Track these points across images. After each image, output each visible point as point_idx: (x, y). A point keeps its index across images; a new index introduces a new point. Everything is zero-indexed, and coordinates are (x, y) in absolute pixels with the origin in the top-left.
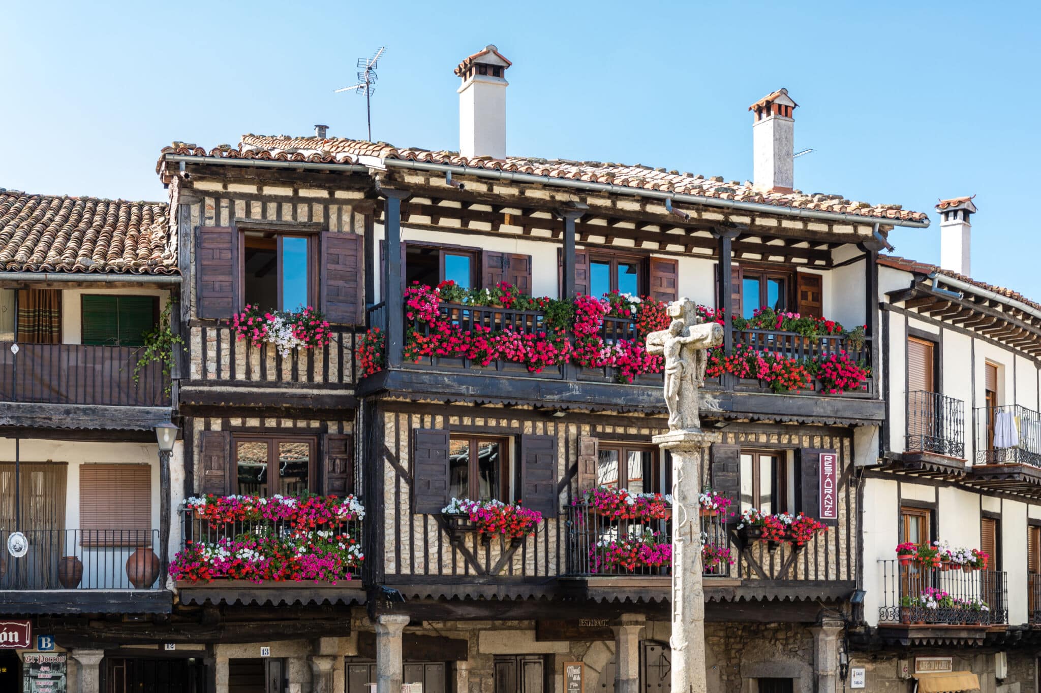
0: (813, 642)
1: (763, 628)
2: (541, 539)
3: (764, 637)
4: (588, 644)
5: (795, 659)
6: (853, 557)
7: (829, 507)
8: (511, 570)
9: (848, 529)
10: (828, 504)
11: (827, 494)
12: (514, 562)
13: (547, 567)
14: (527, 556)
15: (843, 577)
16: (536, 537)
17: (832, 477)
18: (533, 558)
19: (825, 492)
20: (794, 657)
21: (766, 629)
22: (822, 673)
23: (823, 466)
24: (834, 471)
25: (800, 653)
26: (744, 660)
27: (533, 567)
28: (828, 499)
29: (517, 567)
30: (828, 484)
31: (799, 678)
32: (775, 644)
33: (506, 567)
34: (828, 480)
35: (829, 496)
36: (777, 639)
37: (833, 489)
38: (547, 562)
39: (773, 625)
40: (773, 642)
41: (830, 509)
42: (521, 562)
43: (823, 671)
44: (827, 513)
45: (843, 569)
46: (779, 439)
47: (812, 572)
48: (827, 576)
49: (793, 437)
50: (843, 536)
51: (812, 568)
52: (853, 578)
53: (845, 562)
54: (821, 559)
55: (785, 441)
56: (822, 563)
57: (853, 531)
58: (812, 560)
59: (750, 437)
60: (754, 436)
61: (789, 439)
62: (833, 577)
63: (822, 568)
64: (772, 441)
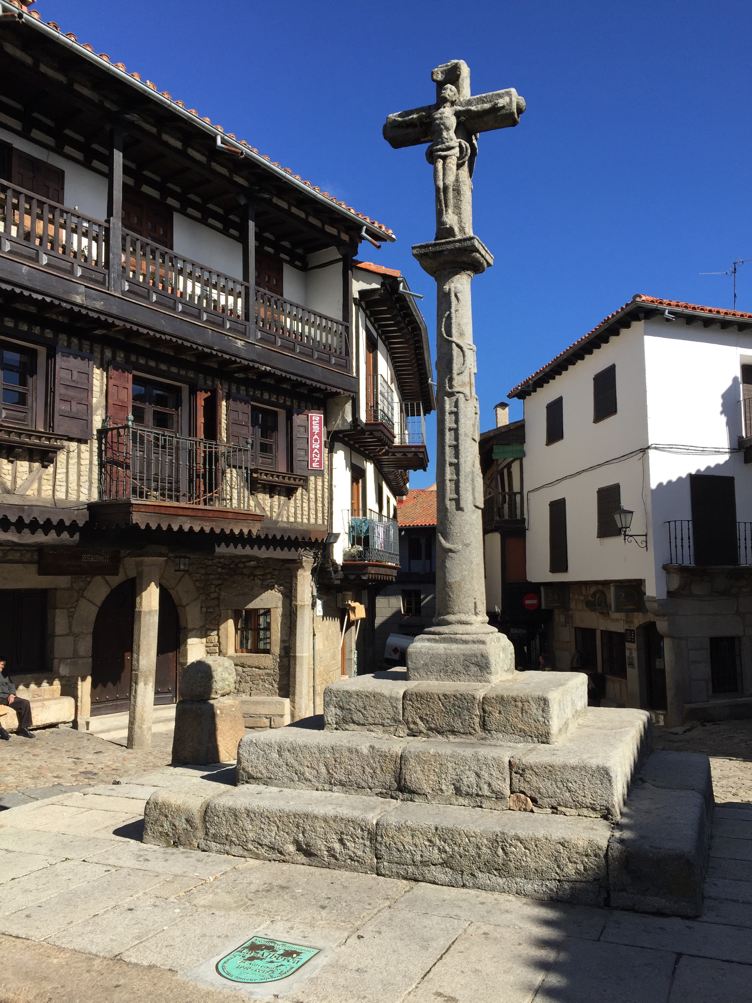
0: (292, 577)
1: (241, 565)
2: (73, 461)
3: (242, 574)
4: (89, 579)
5: (273, 592)
6: (326, 505)
7: (317, 459)
8: (39, 490)
9: (323, 482)
10: (315, 457)
11: (315, 448)
12: (44, 482)
13: (78, 491)
14: (58, 477)
15: (320, 521)
16: (68, 457)
17: (319, 434)
18: (64, 479)
19: (313, 447)
20: (272, 590)
21: (245, 567)
22: (300, 603)
23: (312, 425)
24: (320, 430)
25: (276, 586)
26: (223, 593)
27: (64, 489)
28: (316, 453)
29: (47, 488)
30: (316, 440)
31: (277, 607)
32: (253, 579)
33: (35, 486)
34: (316, 437)
36: (255, 576)
37: (320, 444)
38: (79, 486)
39: (252, 563)
40: (251, 578)
41: (318, 462)
42: (51, 483)
43: (301, 601)
44: (314, 465)
45: (320, 515)
46: (277, 398)
47: (299, 516)
48: (309, 520)
49: (287, 399)
50: (319, 488)
51: (299, 512)
52: (326, 523)
53: (321, 509)
54: (305, 505)
55: (282, 401)
56: (306, 509)
57: (326, 484)
58: (299, 505)
59: (257, 392)
60: (259, 392)
61: (285, 400)
62: (312, 521)
63: (306, 513)
64: (273, 399)
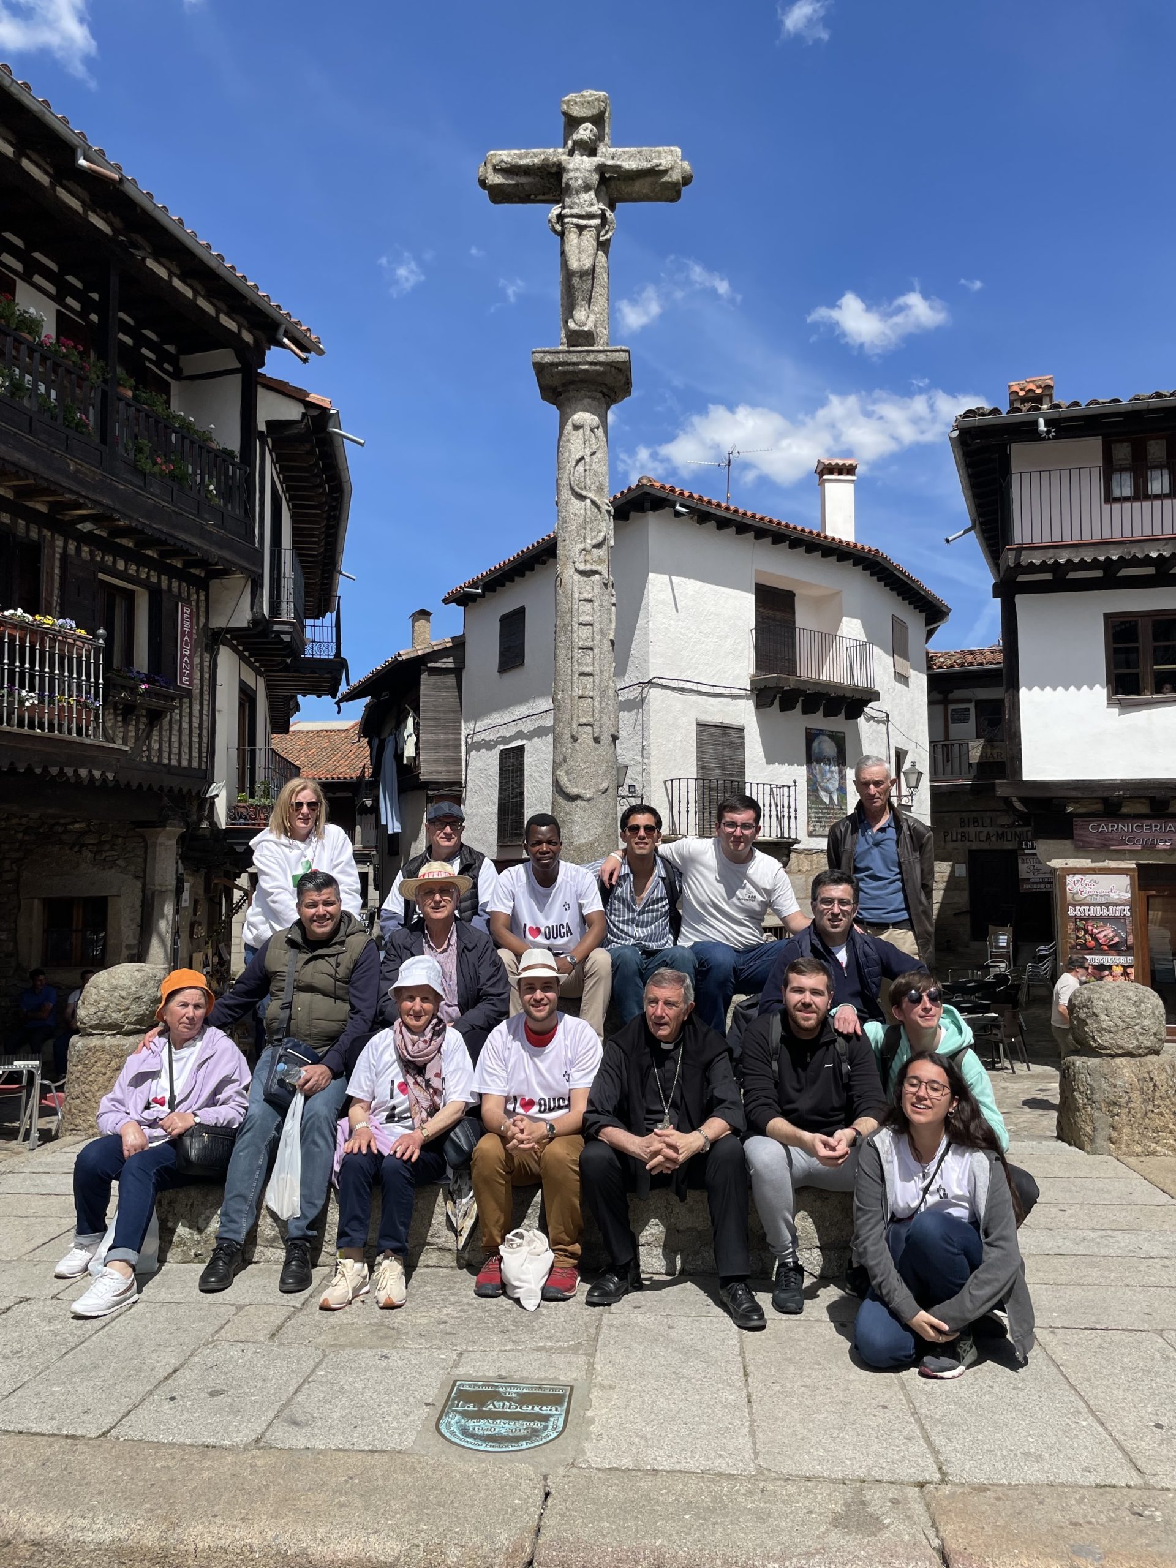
0: (146, 847)
3: (61, 843)
5: (113, 871)
6: (205, 740)
7: (186, 672)
9: (201, 704)
10: (184, 669)
11: (185, 656)
15: (195, 765)
17: (190, 634)
19: (183, 653)
20: (111, 868)
21: (66, 832)
22: (159, 888)
23: (182, 620)
24: (191, 629)
25: (120, 862)
26: (25, 875)
28: (185, 663)
30: (186, 644)
31: (118, 896)
32: (80, 851)
34: (186, 638)
35: (186, 659)
36: (82, 846)
37: (190, 650)
39: (77, 826)
41: (187, 676)
44: (183, 680)
45: (195, 754)
46: (137, 571)
47: (166, 755)
48: (179, 761)
49: (152, 573)
50: (196, 713)
51: (166, 749)
52: (203, 767)
53: (197, 746)
54: (175, 738)
55: (144, 576)
56: (176, 745)
57: (206, 707)
58: (166, 739)
59: (106, 558)
60: (111, 558)
61: (148, 573)
62: (185, 763)
63: (175, 750)
64: (130, 572)
